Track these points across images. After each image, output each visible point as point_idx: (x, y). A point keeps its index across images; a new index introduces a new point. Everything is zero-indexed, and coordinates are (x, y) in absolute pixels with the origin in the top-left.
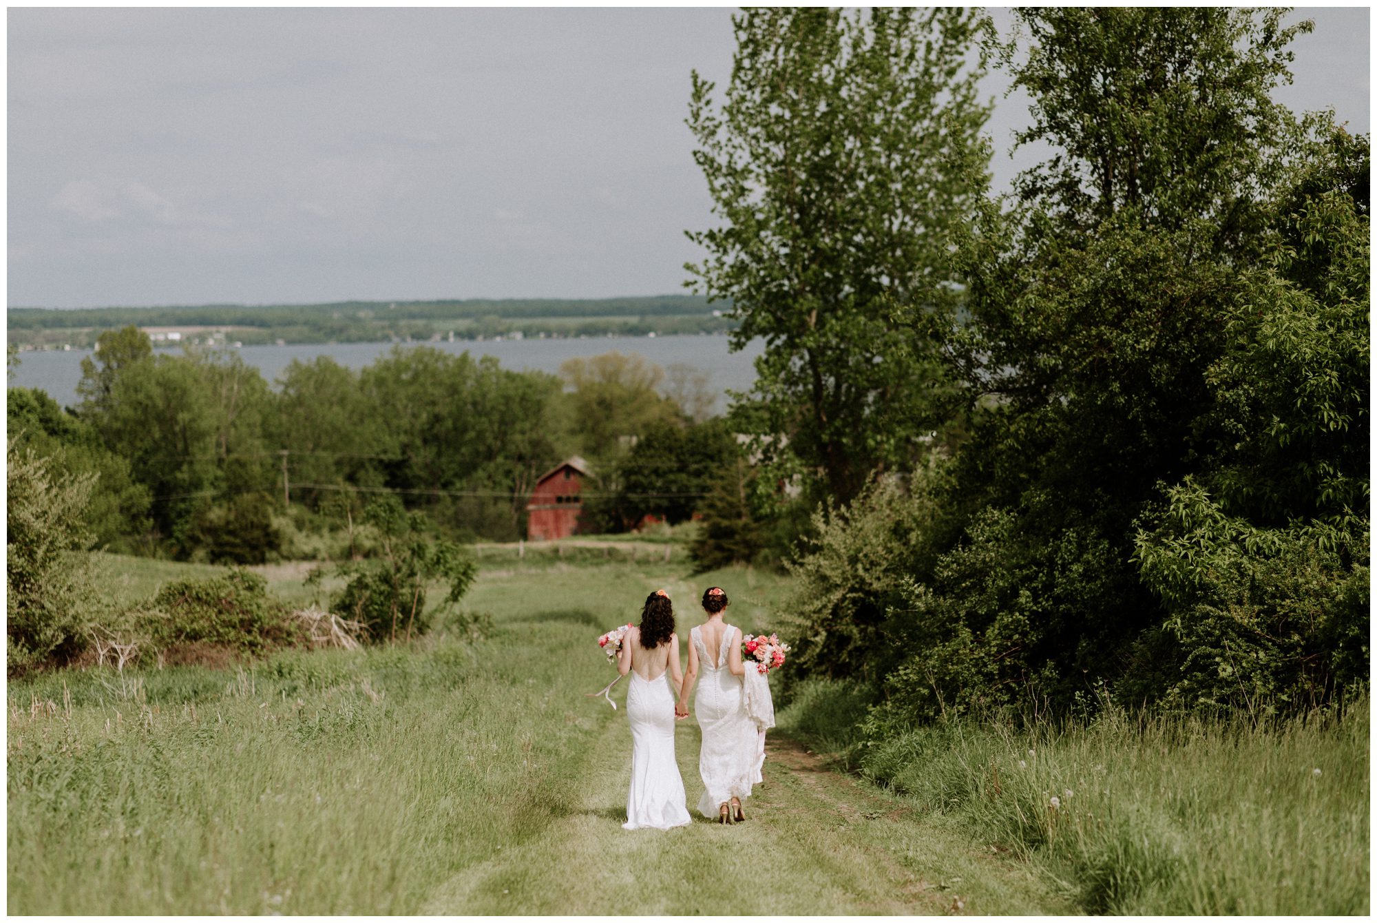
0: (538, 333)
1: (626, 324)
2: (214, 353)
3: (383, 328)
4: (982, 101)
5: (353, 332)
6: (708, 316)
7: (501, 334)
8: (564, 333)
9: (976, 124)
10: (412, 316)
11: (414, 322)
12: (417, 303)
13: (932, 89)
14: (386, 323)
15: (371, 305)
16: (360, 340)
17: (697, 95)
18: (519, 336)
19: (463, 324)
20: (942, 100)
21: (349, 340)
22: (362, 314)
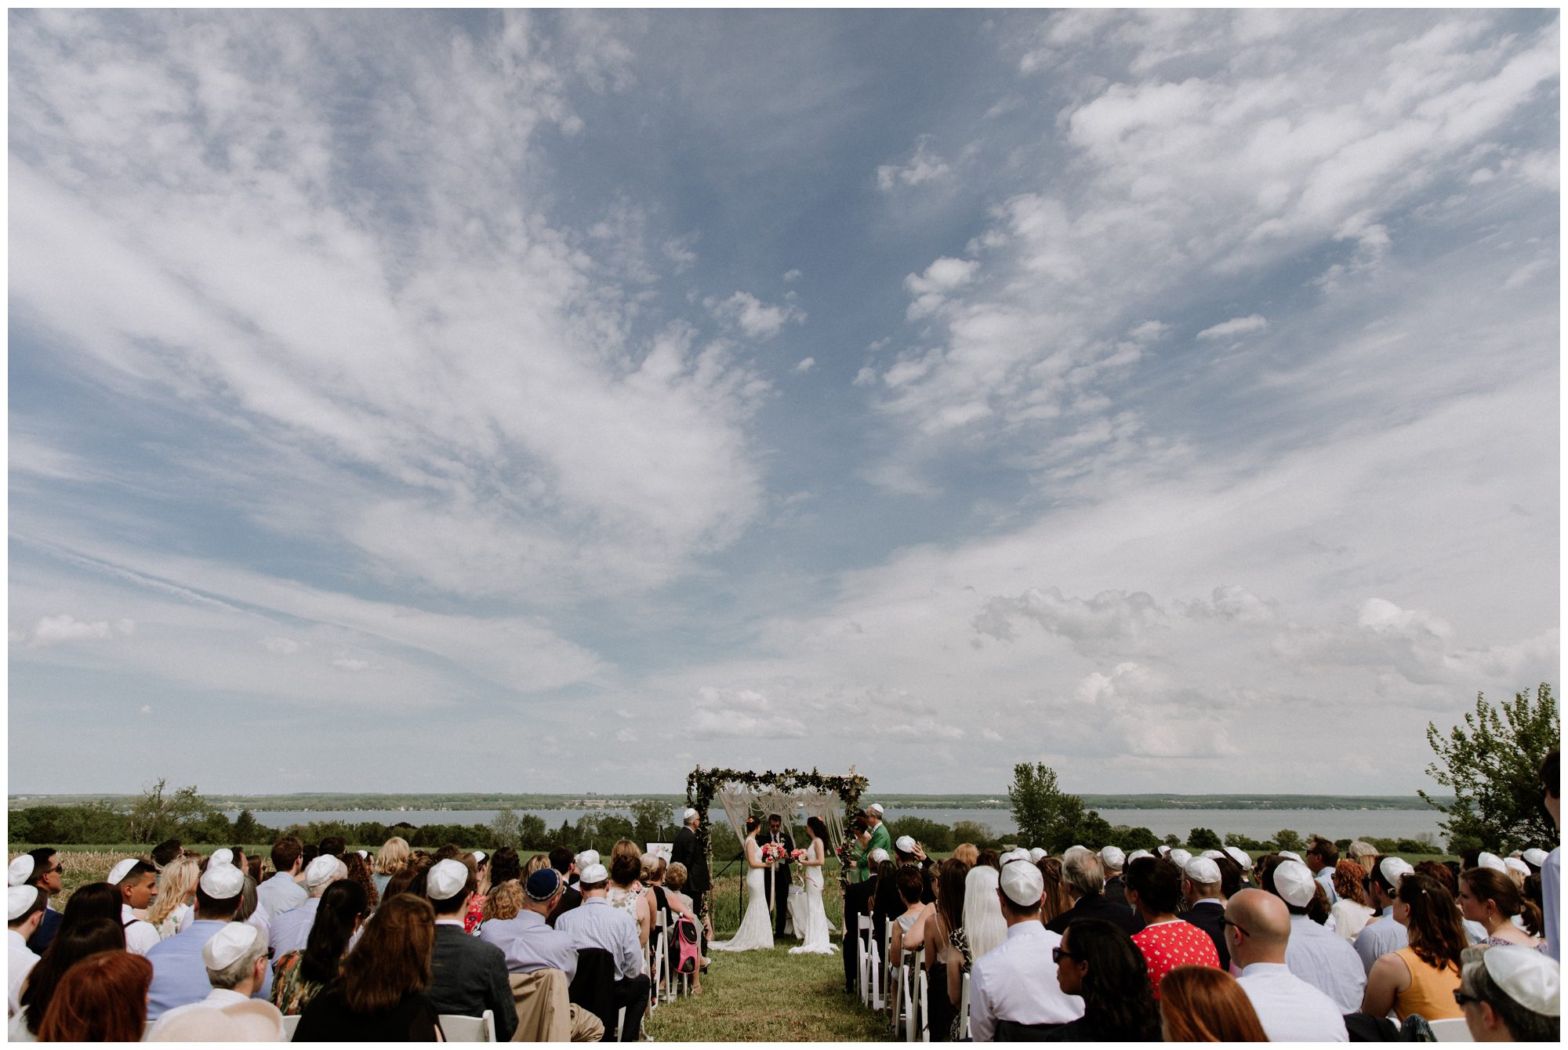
8: (931, 807)
19: (896, 803)
20: (1051, 789)
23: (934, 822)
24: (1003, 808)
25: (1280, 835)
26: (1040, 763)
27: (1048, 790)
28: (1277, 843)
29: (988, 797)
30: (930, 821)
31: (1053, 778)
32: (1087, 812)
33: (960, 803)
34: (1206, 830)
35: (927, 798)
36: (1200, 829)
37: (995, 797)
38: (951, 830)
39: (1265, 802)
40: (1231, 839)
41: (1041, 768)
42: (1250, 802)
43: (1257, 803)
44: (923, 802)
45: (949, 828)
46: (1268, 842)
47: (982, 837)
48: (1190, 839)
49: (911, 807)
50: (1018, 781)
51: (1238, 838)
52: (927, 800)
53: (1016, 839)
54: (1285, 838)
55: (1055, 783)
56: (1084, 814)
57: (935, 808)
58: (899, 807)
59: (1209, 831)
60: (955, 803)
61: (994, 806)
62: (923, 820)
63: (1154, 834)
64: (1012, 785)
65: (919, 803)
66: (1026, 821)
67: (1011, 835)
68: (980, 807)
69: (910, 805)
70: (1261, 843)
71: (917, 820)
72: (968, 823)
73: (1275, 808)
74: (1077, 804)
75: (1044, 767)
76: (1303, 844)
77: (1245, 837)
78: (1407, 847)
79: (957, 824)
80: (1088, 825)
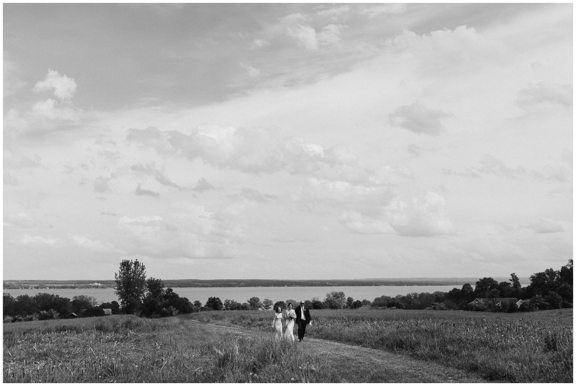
0: (52, 288)
1: (71, 286)
2: (5, 294)
3: (18, 286)
4: (145, 276)
5: (11, 287)
6: (89, 285)
7: (44, 288)
8: (58, 288)
9: (145, 278)
10: (24, 284)
11: (25, 285)
12: (25, 281)
13: (140, 274)
14: (19, 285)
15: (15, 281)
16: (13, 288)
17: (116, 275)
18: (48, 288)
19: (36, 285)
20: (141, 276)
21: (10, 289)
22: (13, 283)
23: (60, 297)
24: (103, 288)
25: (251, 300)
26: (137, 260)
27: (139, 276)
28: (249, 304)
29: (93, 282)
30: (57, 296)
31: (143, 269)
32: (165, 289)
33: (77, 285)
34: (216, 298)
35: (56, 282)
36: (213, 297)
37: (98, 282)
38: (71, 301)
39: (242, 283)
40: (227, 303)
41: (137, 263)
42: (235, 283)
43: (238, 284)
44: (54, 284)
45: (70, 300)
46: (245, 303)
47: (91, 305)
48: (208, 303)
49: (45, 288)
50: (122, 270)
51: (231, 302)
52: (56, 284)
53: (111, 305)
54: (253, 302)
55: (144, 272)
56: (163, 290)
57: (61, 288)
58: (37, 288)
59: (218, 299)
60: (73, 285)
61: (97, 287)
62: (53, 295)
63: (190, 301)
64: (118, 273)
65: (50, 285)
66: (124, 295)
67: (108, 303)
68: (89, 287)
69: (44, 286)
70: (242, 304)
71: (49, 295)
72: (82, 297)
73: (246, 286)
74: (159, 284)
75: (138, 262)
76: (261, 304)
77: (235, 301)
78: (316, 304)
79: (75, 297)
80: (166, 297)
